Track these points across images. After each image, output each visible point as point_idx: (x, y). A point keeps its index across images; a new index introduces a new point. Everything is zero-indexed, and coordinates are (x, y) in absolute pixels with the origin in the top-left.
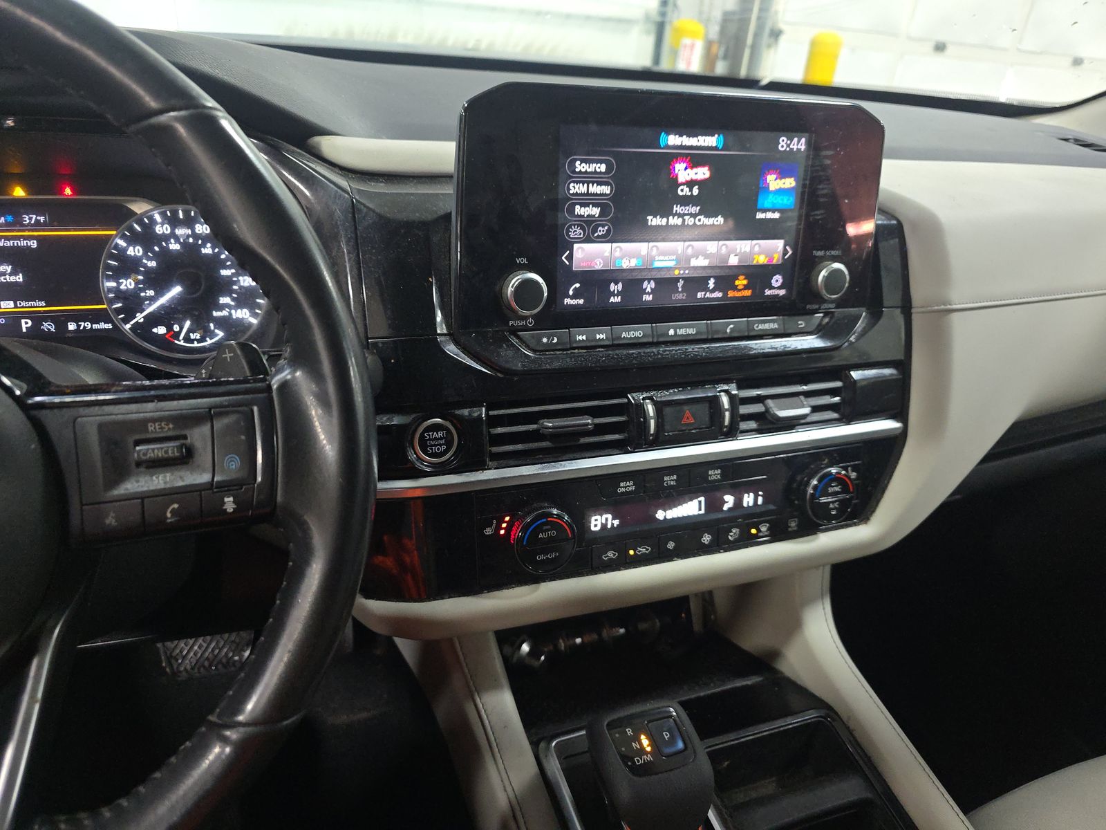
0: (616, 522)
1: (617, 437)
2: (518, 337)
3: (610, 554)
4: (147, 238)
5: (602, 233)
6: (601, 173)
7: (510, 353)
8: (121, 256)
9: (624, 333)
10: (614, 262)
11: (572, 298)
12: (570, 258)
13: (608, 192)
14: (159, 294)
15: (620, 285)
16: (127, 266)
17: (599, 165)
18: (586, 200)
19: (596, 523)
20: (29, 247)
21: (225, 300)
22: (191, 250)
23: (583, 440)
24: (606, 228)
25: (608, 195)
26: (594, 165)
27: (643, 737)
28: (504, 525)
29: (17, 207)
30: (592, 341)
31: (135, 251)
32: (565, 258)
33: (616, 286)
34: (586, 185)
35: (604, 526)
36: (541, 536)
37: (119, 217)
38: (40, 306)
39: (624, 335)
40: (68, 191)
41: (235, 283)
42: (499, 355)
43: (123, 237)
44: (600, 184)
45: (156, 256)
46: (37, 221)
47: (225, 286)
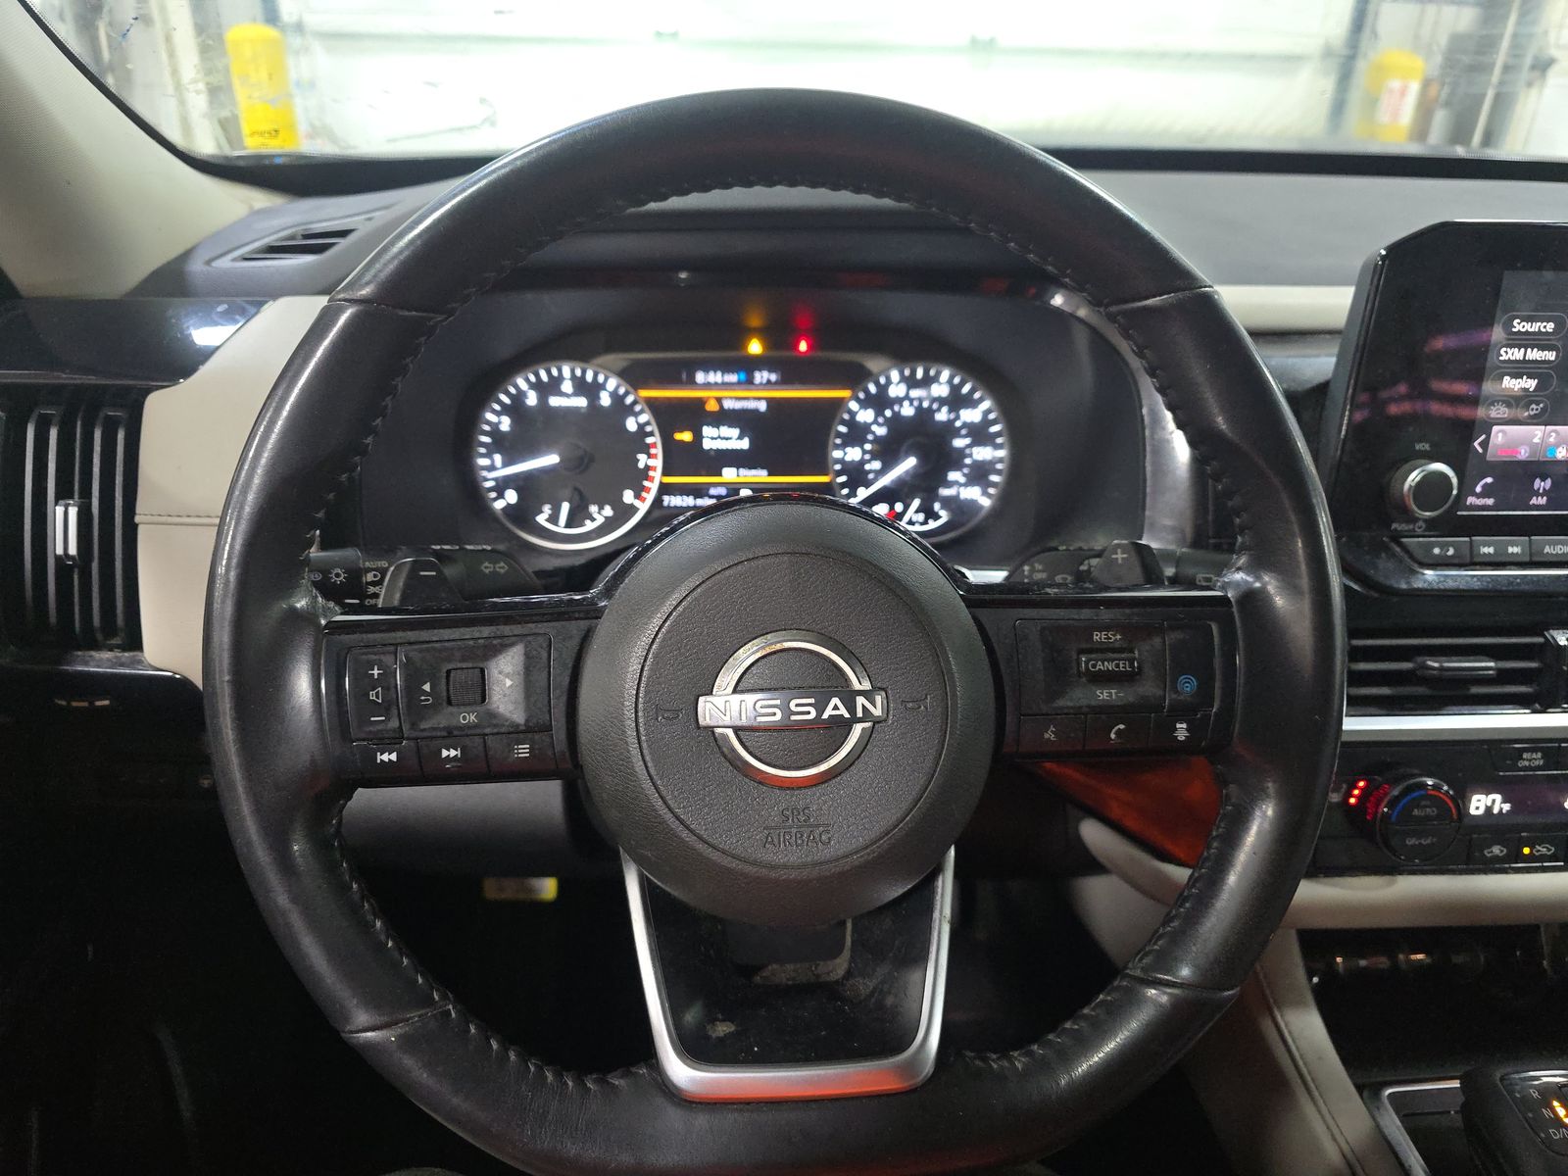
0: (1507, 807)
1: (1523, 689)
2: (1400, 545)
3: (1496, 850)
4: (880, 402)
5: (1535, 412)
6: (1547, 333)
7: (1390, 565)
8: (852, 424)
9: (1547, 547)
10: (1545, 451)
11: (1478, 496)
12: (1485, 444)
13: (1553, 358)
14: (886, 468)
15: (1549, 482)
16: (857, 434)
17: (1545, 324)
18: (1519, 369)
19: (1478, 804)
20: (756, 411)
21: (953, 476)
22: (924, 415)
23: (1475, 690)
24: (1541, 405)
25: (1552, 361)
26: (1539, 324)
27: (1556, 1104)
28: (1356, 792)
29: (750, 365)
30: (1501, 555)
31: (866, 416)
32: (1480, 444)
33: (1543, 484)
34: (1523, 350)
35: (1489, 809)
36: (1416, 812)
37: (855, 377)
38: (760, 476)
39: (1547, 550)
40: (803, 346)
41: (966, 456)
42: (1376, 568)
43: (858, 400)
44: (1542, 348)
45: (888, 422)
46: (769, 382)
47: (955, 460)
